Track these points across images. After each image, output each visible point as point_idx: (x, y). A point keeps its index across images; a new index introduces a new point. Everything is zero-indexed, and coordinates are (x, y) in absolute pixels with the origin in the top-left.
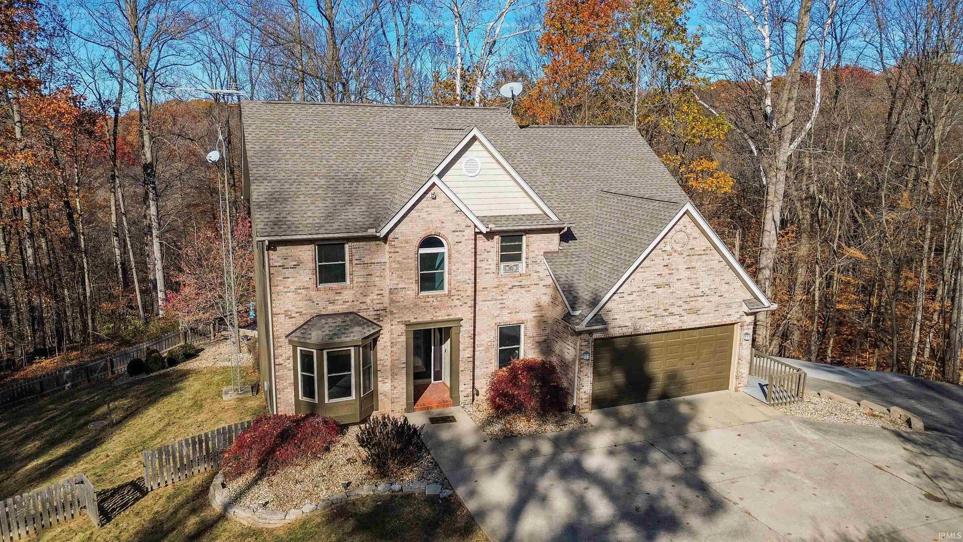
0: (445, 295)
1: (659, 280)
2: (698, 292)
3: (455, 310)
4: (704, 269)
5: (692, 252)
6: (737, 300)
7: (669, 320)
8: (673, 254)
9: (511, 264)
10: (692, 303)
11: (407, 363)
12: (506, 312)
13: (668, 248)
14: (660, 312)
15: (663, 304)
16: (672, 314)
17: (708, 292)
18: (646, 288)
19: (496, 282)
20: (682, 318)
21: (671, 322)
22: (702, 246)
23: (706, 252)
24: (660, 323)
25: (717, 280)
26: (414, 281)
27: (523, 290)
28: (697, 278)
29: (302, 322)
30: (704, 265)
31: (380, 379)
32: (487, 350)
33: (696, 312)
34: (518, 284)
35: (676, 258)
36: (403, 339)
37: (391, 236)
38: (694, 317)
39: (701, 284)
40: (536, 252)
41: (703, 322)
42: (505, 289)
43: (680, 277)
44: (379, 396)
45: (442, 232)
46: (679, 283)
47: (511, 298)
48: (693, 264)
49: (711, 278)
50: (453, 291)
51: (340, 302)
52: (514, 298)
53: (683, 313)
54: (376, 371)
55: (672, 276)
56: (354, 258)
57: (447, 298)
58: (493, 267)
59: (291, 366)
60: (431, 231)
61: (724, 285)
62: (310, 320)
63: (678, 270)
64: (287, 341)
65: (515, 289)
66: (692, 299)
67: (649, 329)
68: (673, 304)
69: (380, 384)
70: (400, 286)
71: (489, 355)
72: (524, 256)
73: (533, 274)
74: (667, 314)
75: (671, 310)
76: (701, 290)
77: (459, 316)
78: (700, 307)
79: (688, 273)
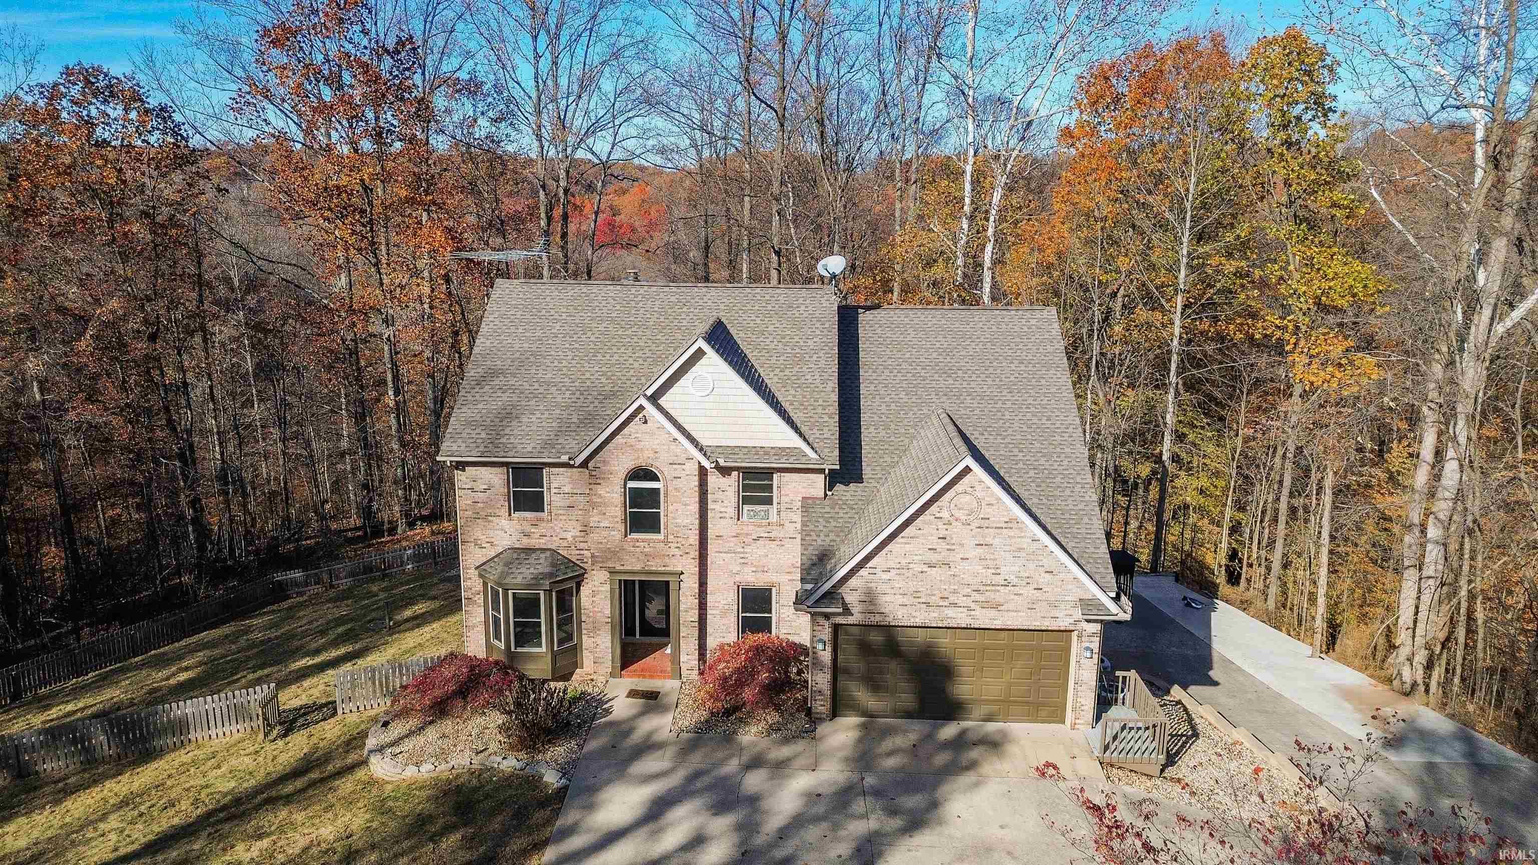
0: (659, 541)
1: (933, 557)
2: (999, 579)
3: (674, 561)
4: (1007, 548)
5: (985, 523)
6: (1070, 598)
7: (950, 612)
8: (954, 523)
9: (758, 508)
10: (988, 594)
11: (612, 617)
12: (748, 569)
13: (945, 514)
14: (934, 600)
15: (939, 589)
16: (955, 605)
17: (1015, 581)
18: (911, 566)
19: (735, 530)
20: (973, 613)
21: (954, 615)
22: (1004, 516)
23: (1010, 525)
24: (936, 615)
25: (1031, 566)
26: (619, 519)
27: (773, 545)
28: (995, 559)
29: (493, 554)
30: (1008, 542)
31: (584, 632)
32: (724, 614)
33: (996, 607)
34: (766, 535)
35: (957, 528)
36: (607, 587)
37: (591, 465)
38: (993, 613)
39: (1003, 569)
40: (791, 497)
41: (1009, 623)
42: (748, 540)
43: (967, 556)
44: (585, 652)
45: (657, 464)
46: (965, 563)
47: (756, 552)
48: (989, 540)
49: (1020, 562)
50: (671, 537)
51: (537, 536)
52: (761, 552)
53: (973, 606)
54: (580, 622)
55: (952, 553)
56: (553, 486)
57: (662, 545)
58: (731, 511)
59: (481, 601)
60: (642, 461)
61: (1043, 575)
62: (501, 553)
63: (962, 545)
64: (477, 573)
65: (761, 542)
66: (988, 588)
67: (918, 621)
68: (955, 592)
69: (584, 638)
70: (602, 525)
71: (725, 621)
72: (775, 501)
73: (787, 524)
74: (946, 604)
75: (953, 599)
76: (1002, 577)
77: (680, 569)
78: (1002, 601)
79: (980, 550)
